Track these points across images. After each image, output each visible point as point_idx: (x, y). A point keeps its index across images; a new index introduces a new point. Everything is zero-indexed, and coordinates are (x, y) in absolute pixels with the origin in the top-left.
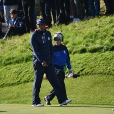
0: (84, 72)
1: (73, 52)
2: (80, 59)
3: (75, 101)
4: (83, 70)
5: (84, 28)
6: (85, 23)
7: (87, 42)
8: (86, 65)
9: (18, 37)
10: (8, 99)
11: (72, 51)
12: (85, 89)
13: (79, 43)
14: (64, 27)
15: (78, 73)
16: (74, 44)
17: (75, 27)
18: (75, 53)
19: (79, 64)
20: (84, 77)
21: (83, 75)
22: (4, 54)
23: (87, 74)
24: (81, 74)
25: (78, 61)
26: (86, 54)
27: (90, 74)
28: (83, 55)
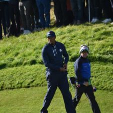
0: (34, 84)
2: (31, 70)
4: (33, 81)
13: (30, 54)
14: (14, 39)
15: (28, 84)
16: (25, 56)
19: (29, 75)
20: (34, 88)
24: (31, 85)
25: (28, 73)
26: (36, 65)
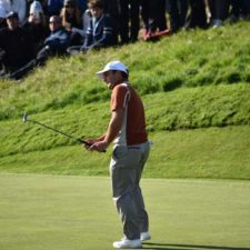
1: (216, 80)
3: (217, 172)
5: (237, 35)
6: (240, 27)
7: (242, 61)
8: (239, 105)
9: (111, 49)
10: (91, 167)
11: (214, 77)
12: (237, 151)
17: (221, 33)
18: (219, 82)
21: (233, 124)
22: (84, 81)
23: (240, 122)
27: (246, 123)
28: (234, 86)
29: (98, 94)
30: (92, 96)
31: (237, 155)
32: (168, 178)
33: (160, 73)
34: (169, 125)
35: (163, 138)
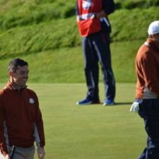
29: (16, 22)
30: (12, 24)
31: (121, 64)
32: (71, 82)
33: (62, 5)
34: (70, 43)
35: (66, 53)
